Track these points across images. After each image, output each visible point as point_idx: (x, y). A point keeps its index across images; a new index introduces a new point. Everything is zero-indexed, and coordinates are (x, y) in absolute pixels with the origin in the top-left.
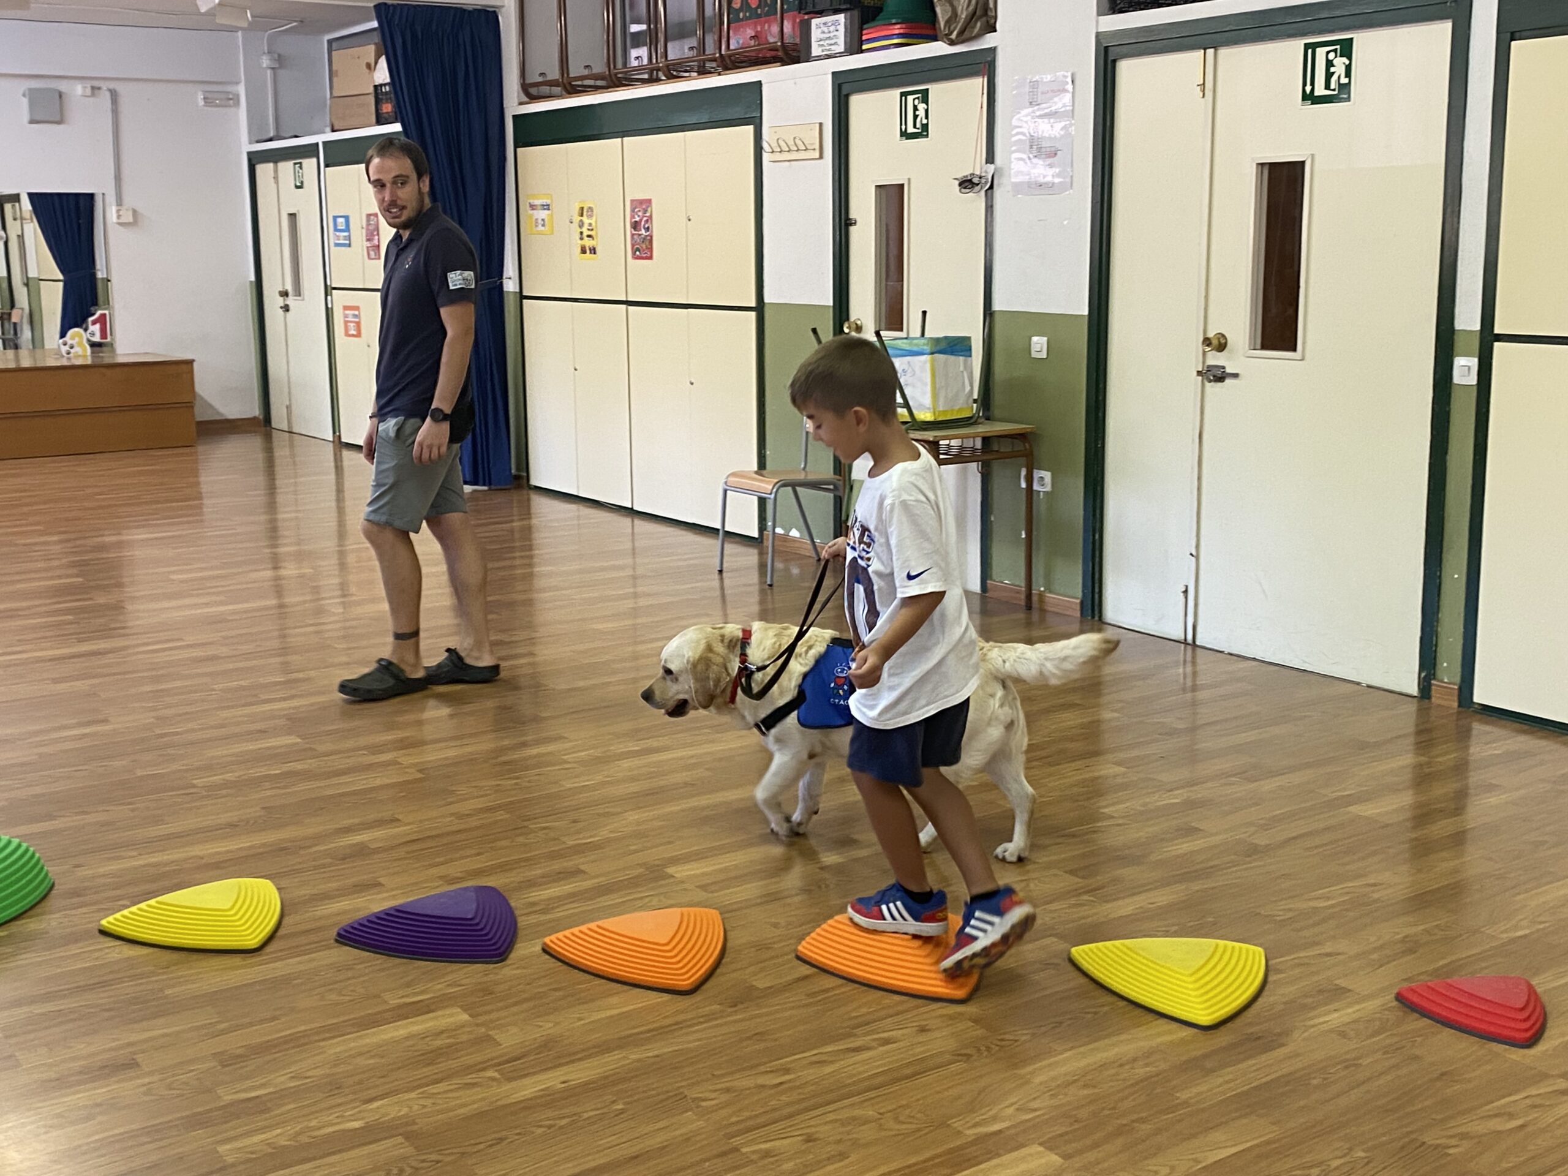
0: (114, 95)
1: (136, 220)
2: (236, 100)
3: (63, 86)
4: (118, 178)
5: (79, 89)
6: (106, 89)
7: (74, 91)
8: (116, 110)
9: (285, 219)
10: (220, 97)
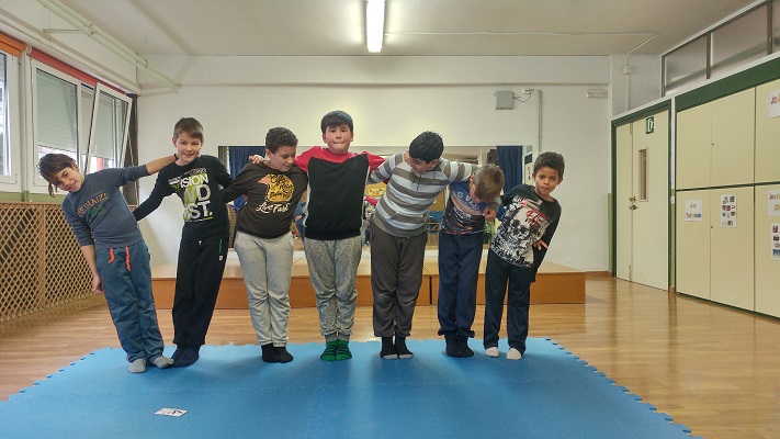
0: (540, 93)
2: (605, 94)
4: (540, 137)
5: (523, 90)
6: (537, 90)
7: (521, 92)
8: (541, 101)
9: (637, 156)
10: (597, 90)
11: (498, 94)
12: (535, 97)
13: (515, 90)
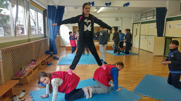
1: (123, 29)
2: (132, 19)
3: (118, 18)
4: (122, 25)
8: (122, 20)
9: (136, 29)
10: (131, 18)
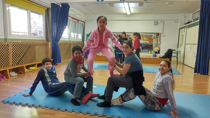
0: (164, 22)
1: (164, 36)
2: (179, 22)
4: (163, 31)
5: (160, 21)
6: (163, 22)
7: (159, 22)
8: (164, 24)
9: (182, 36)
11: (154, 22)
12: (162, 23)
13: (158, 21)
